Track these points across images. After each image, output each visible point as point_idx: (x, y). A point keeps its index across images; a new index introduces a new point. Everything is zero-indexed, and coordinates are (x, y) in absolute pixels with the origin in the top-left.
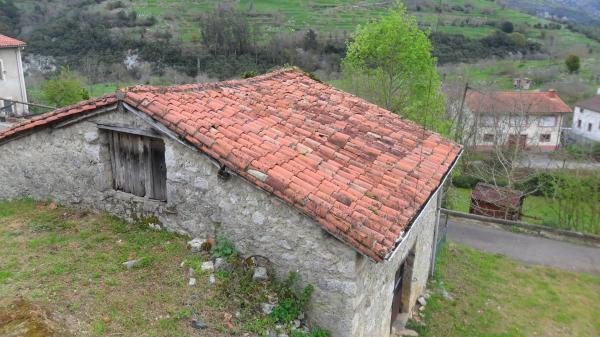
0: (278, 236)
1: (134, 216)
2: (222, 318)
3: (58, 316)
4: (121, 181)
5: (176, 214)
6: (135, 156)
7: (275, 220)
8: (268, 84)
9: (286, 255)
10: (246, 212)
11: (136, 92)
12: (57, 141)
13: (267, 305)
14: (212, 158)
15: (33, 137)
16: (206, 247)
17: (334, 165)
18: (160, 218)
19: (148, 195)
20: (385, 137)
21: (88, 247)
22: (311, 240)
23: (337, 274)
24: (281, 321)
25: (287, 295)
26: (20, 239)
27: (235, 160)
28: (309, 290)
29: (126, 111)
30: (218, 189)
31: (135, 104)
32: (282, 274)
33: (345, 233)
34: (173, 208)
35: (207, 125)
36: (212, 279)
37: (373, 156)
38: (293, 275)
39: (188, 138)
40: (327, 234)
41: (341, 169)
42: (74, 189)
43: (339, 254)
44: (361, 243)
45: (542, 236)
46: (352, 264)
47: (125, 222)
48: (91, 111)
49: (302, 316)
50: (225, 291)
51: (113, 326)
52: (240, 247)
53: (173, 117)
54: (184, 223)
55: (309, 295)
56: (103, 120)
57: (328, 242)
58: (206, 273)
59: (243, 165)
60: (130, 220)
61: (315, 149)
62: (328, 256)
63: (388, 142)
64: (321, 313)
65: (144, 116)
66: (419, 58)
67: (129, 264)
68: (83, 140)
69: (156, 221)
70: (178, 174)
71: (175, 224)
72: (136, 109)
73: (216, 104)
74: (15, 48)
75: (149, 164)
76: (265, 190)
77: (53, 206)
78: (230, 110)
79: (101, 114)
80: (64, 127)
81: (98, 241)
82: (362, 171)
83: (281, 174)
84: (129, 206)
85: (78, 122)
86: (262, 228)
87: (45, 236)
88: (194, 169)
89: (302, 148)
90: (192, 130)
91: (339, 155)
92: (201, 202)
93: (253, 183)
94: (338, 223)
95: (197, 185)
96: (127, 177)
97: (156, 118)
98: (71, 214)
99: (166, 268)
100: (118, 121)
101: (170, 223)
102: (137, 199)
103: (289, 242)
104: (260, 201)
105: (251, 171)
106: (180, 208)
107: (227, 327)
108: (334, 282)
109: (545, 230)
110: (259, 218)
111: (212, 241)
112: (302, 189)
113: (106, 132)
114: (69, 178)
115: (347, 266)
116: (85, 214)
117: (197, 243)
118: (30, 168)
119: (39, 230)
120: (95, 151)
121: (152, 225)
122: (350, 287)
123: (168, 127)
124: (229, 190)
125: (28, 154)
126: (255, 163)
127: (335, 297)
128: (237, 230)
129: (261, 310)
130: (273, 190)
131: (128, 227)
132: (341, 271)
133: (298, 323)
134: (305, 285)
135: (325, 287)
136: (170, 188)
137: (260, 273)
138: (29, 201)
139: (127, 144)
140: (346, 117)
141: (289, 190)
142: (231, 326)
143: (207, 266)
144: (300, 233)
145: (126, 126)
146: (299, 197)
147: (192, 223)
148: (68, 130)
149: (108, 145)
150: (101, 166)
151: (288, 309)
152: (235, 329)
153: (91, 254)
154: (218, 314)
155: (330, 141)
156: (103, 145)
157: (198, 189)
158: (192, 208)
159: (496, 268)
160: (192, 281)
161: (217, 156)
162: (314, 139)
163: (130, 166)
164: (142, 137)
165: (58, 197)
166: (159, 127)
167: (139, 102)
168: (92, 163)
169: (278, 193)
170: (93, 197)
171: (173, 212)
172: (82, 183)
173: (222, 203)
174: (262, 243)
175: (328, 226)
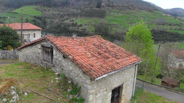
0: (74, 73)
1: (46, 67)
2: (56, 90)
3: (18, 82)
4: (45, 58)
5: (54, 67)
6: (48, 53)
7: (74, 69)
8: (89, 39)
9: (76, 78)
10: (68, 67)
11: (49, 37)
12: (33, 48)
13: (69, 90)
14: (62, 53)
15: (29, 47)
16: (59, 75)
17: (95, 58)
18: (51, 68)
19: (50, 62)
20: (116, 54)
21: (34, 72)
22: (81, 74)
23: (86, 83)
24: (72, 94)
25: (75, 88)
26: (20, 70)
27: (66, 53)
28: (80, 87)
29: (46, 41)
30: (63, 61)
31: (48, 39)
32: (75, 83)
33: (87, 72)
34: (54, 65)
35: (63, 45)
36: (57, 81)
37: (109, 58)
38: (77, 84)
39: (58, 48)
40: (84, 73)
41: (97, 59)
42: (35, 60)
43: (87, 78)
44: (90, 75)
45: (179, 93)
46: (89, 81)
47: (44, 69)
48: (40, 41)
49: (78, 94)
50: (59, 84)
51: (29, 86)
52: (66, 75)
53: (55, 43)
54: (56, 69)
55: (80, 88)
56: (42, 43)
57: (85, 75)
58: (56, 80)
59: (68, 55)
60: (45, 68)
61: (92, 54)
62: (84, 78)
63: (116, 55)
64: (83, 94)
65: (50, 42)
66: (147, 37)
67: (40, 76)
68: (38, 48)
69: (51, 69)
70: (56, 57)
71: (54, 69)
72: (48, 40)
73: (69, 42)
74: (39, 30)
75: (51, 54)
76: (72, 61)
77: (30, 64)
78: (73, 43)
79: (42, 42)
80: (34, 45)
81: (36, 72)
82: (102, 60)
83: (77, 58)
84: (45, 65)
85: (37, 44)
86: (71, 71)
87: (26, 70)
88: (59, 56)
89: (88, 53)
90: (58, 46)
91: (98, 56)
92: (60, 64)
93: (69, 59)
94: (86, 70)
95: (59, 60)
96: (46, 58)
97: (52, 43)
98: (34, 66)
99: (47, 78)
100: (45, 43)
101: (53, 69)
102: (48, 63)
103: (77, 74)
104: (71, 64)
105: (69, 56)
106: (55, 65)
107: (57, 92)
108: (86, 85)
109: (180, 91)
110: (71, 68)
111: (61, 74)
112: (80, 61)
113: (43, 46)
114: (34, 57)
115: (88, 81)
116: (36, 66)
117: (57, 74)
118: (27, 55)
119: (25, 68)
120: (40, 51)
121: (50, 70)
122: (89, 87)
123: (54, 45)
124: (65, 61)
125: (27, 51)
126: (72, 55)
127: (86, 90)
128: (66, 71)
129: (67, 91)
130: (73, 61)
131: (45, 70)
132: (87, 82)
133: (77, 96)
134: (79, 86)
135: (84, 87)
136: (54, 60)
137: (70, 82)
138: (26, 63)
139: (47, 49)
140: (107, 48)
141: (77, 61)
142: (58, 92)
143: (57, 78)
144: (79, 72)
145: (46, 45)
146: (78, 63)
147: (58, 69)
148: (35, 46)
149: (43, 50)
150: (41, 54)
151: (74, 91)
152: (59, 93)
153: (33, 74)
154: (55, 89)
155: (98, 53)
156: (42, 49)
157: (59, 61)
158: (58, 65)
159: (157, 99)
160: (52, 81)
161: (63, 52)
162: (93, 52)
163: (47, 55)
164: (50, 48)
165: (32, 62)
166: (52, 45)
167: (49, 39)
168: (39, 54)
169: (74, 62)
170: (38, 62)
171: (54, 66)
172: (37, 59)
173: (64, 64)
174: (72, 74)
175: (84, 70)
